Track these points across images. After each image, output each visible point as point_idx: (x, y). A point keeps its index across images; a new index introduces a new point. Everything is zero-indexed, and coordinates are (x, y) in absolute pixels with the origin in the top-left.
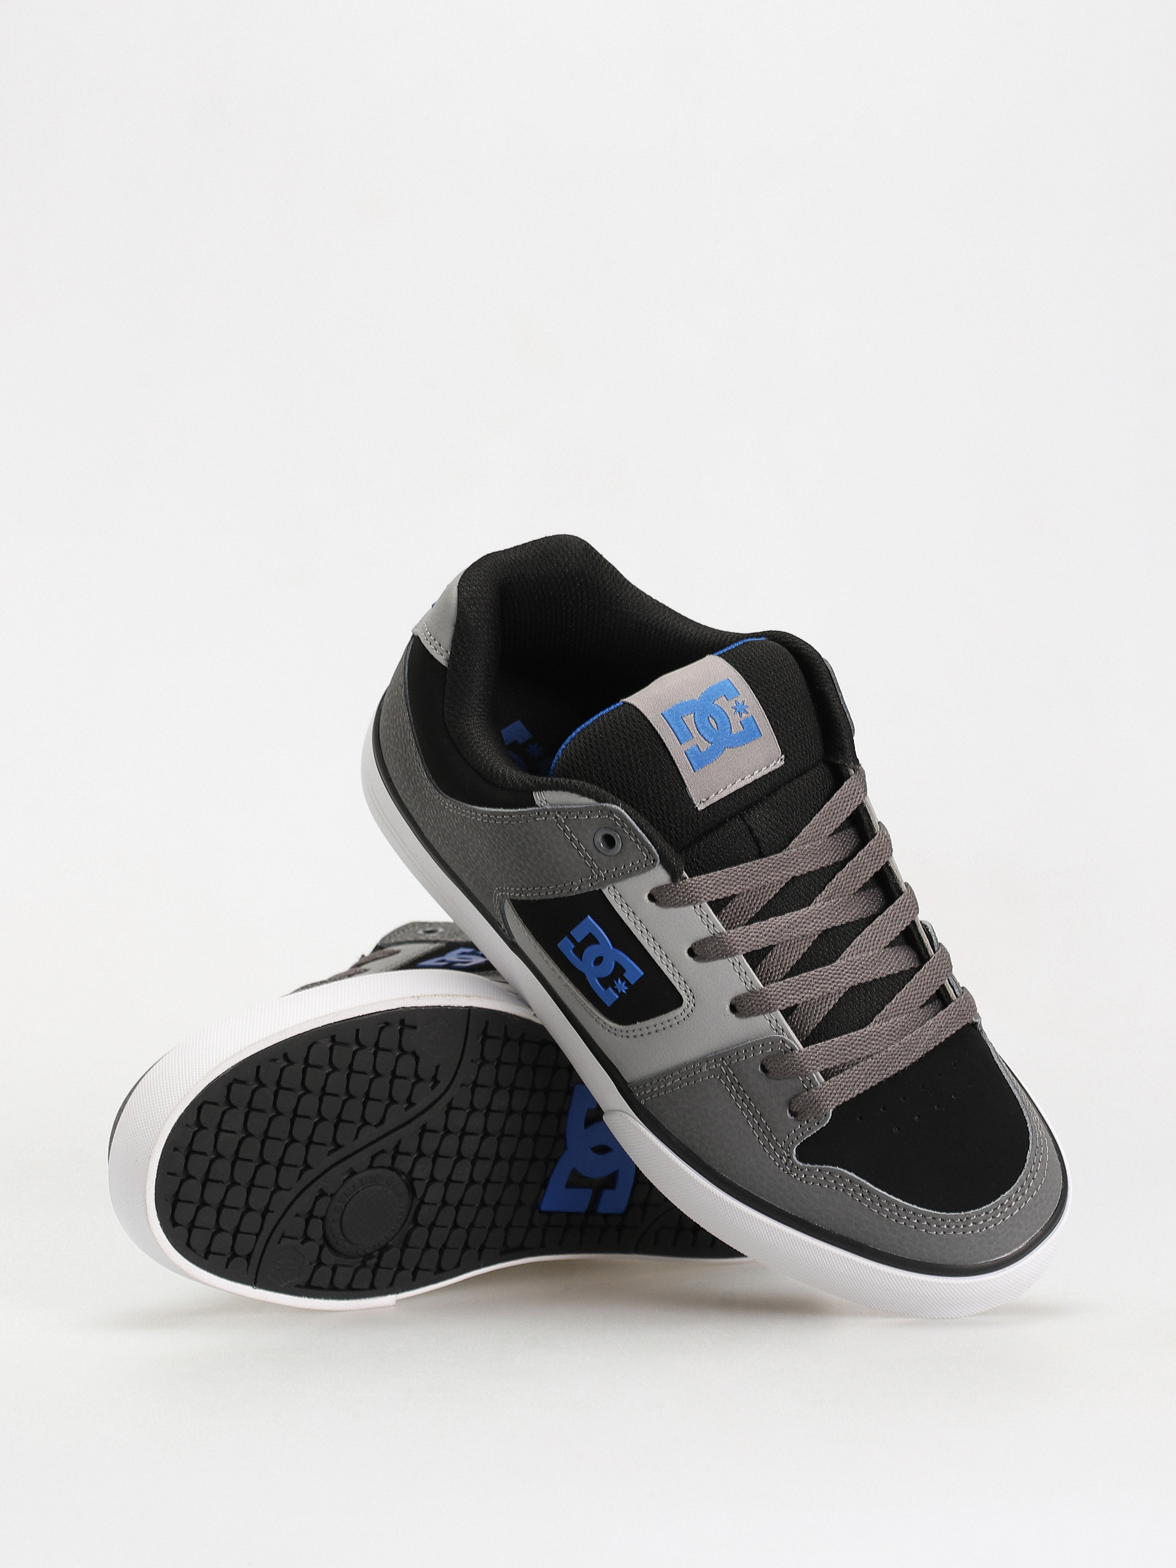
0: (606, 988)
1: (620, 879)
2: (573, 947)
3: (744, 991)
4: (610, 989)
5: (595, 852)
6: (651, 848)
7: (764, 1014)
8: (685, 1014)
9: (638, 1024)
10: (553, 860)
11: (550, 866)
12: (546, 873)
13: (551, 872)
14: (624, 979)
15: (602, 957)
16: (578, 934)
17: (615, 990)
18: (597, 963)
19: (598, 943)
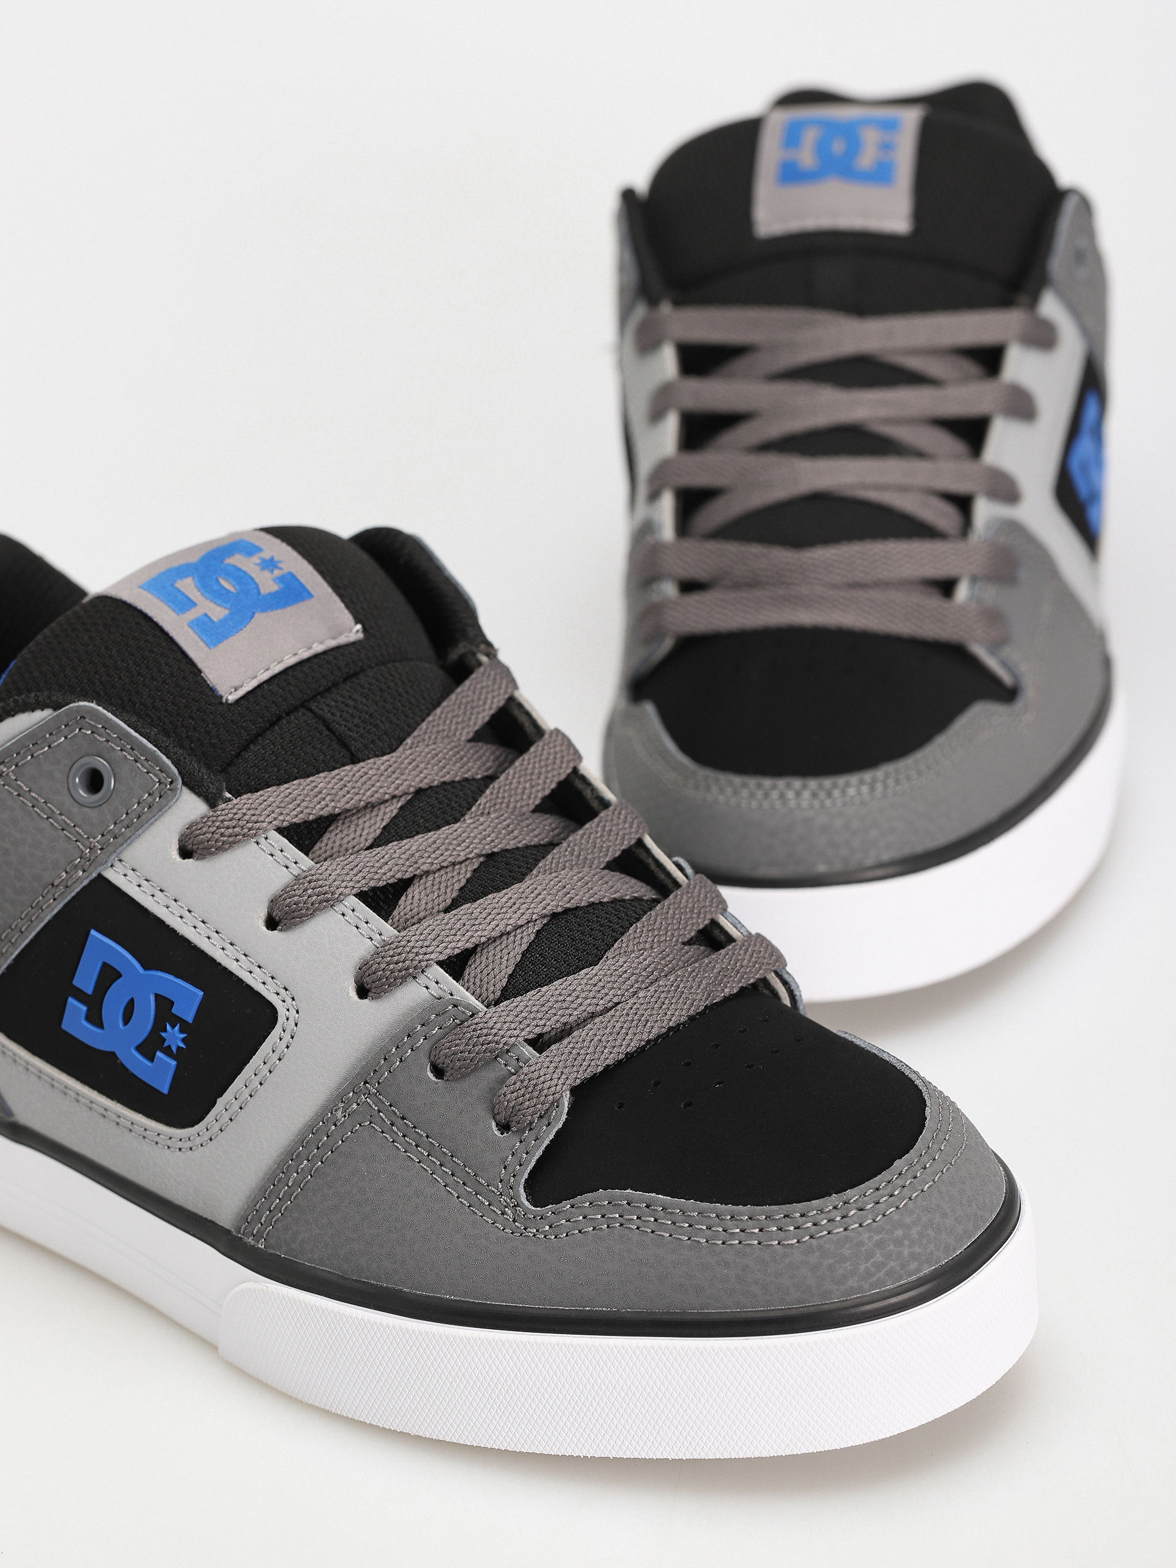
0: (151, 1058)
1: (128, 840)
2: (84, 1008)
3: (372, 950)
4: (159, 1054)
5: (75, 809)
6: (161, 758)
7: (415, 978)
8: (287, 1037)
9: (221, 1102)
10: (14, 858)
11: (12, 872)
12: (9, 893)
13: (17, 884)
14: (175, 1020)
15: (132, 1001)
16: (86, 978)
17: (168, 1051)
18: (127, 1018)
19: (120, 975)
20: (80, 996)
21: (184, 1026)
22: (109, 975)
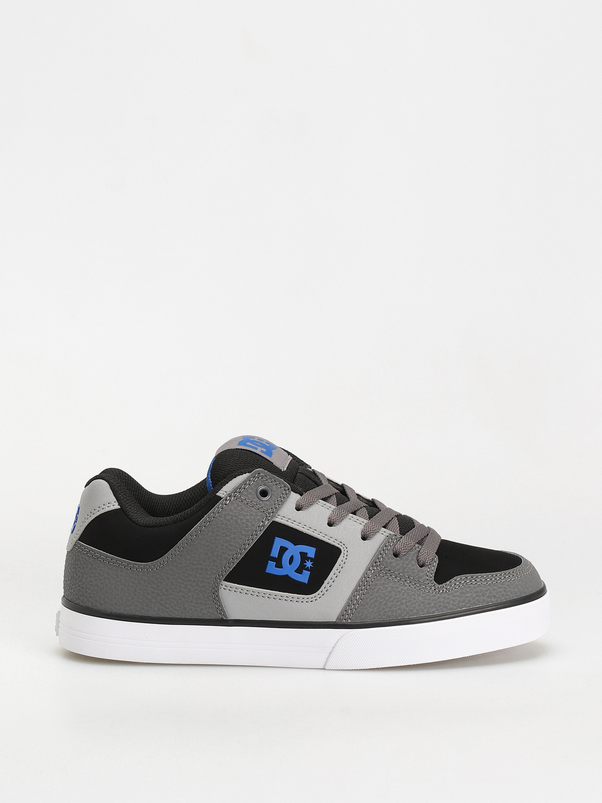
0: (301, 573)
1: (280, 509)
2: (275, 563)
3: (363, 527)
4: (304, 571)
5: (261, 502)
6: (284, 483)
7: (378, 532)
8: (345, 556)
9: (326, 582)
10: (245, 521)
11: (244, 526)
12: (244, 532)
13: (247, 529)
14: (308, 559)
15: (292, 556)
16: (275, 553)
17: (307, 569)
18: (290, 563)
19: (287, 549)
20: (273, 559)
21: (312, 560)
22: (283, 550)
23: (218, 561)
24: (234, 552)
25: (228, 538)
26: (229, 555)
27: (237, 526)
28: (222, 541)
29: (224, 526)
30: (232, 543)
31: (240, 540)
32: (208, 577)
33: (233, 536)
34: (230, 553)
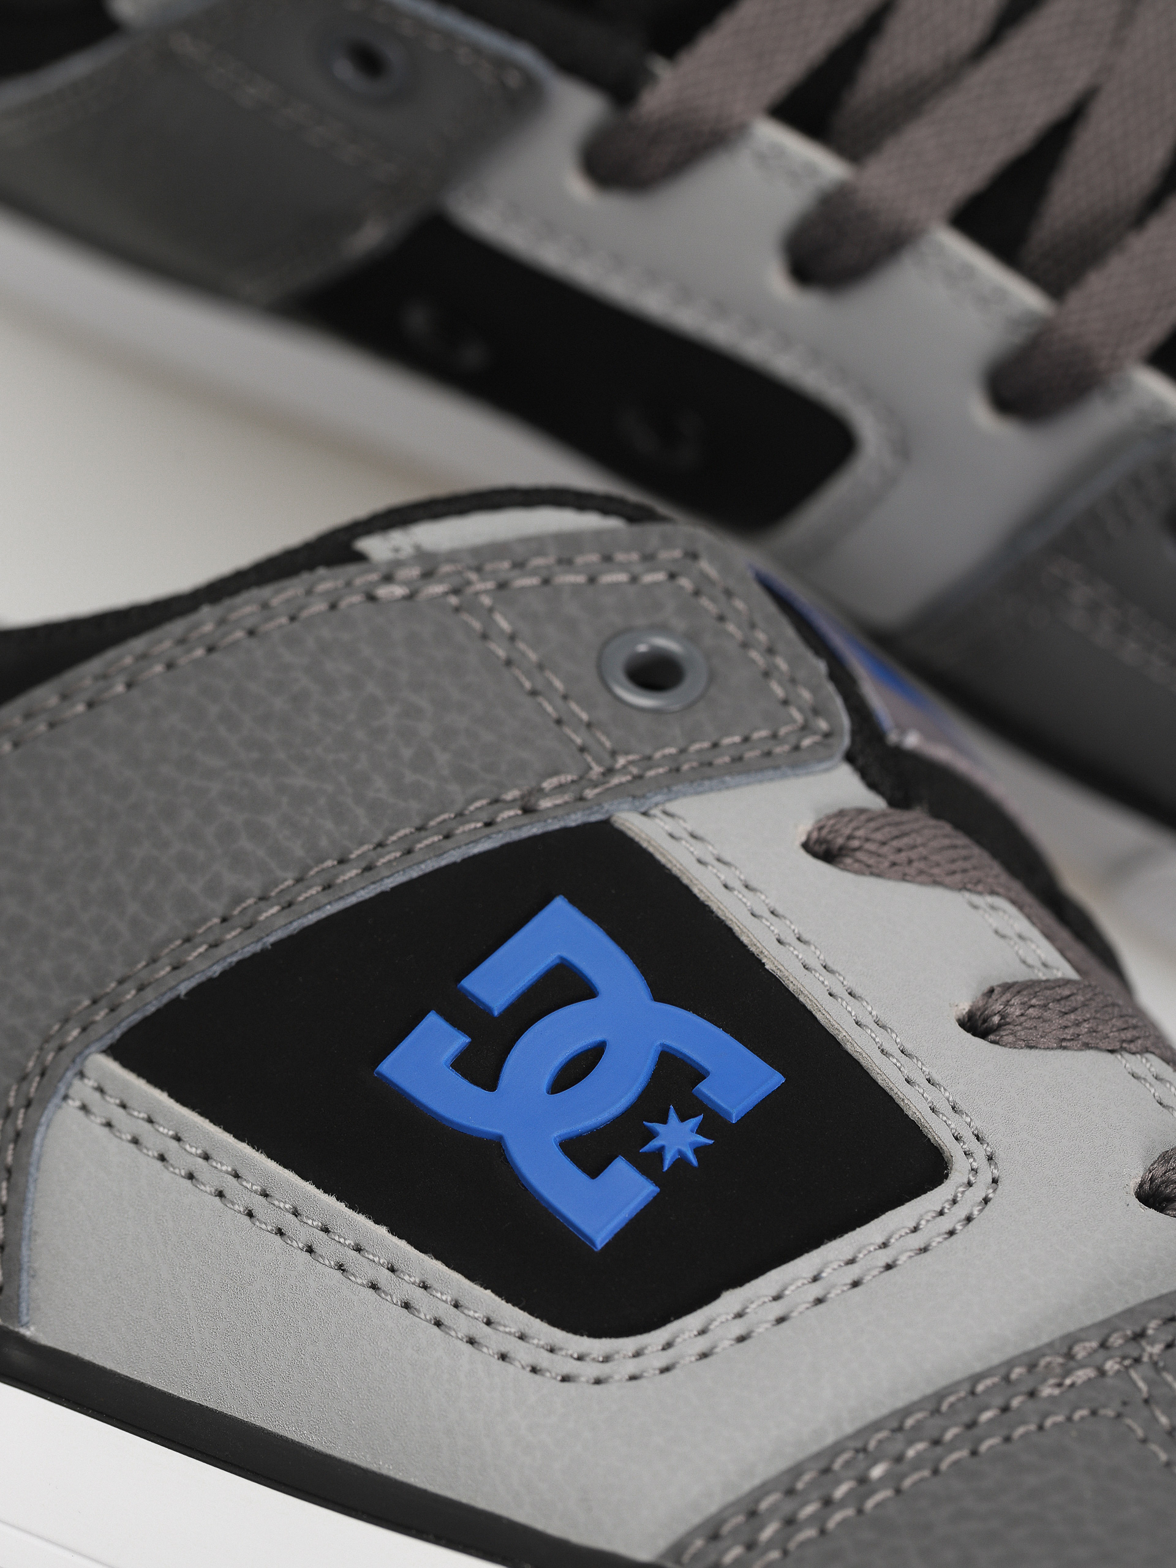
10: (426, 729)
11: (407, 753)
12: (380, 788)
13: (410, 777)
15: (599, 1049)
17: (649, 1165)
19: (589, 995)
21: (712, 1123)
23: (133, 908)
24: (253, 884)
25: (265, 783)
26: (213, 889)
27: (360, 735)
28: (215, 787)
29: (279, 704)
30: (271, 820)
31: (329, 825)
32: (29, 991)
33: (299, 780)
34: (230, 879)
